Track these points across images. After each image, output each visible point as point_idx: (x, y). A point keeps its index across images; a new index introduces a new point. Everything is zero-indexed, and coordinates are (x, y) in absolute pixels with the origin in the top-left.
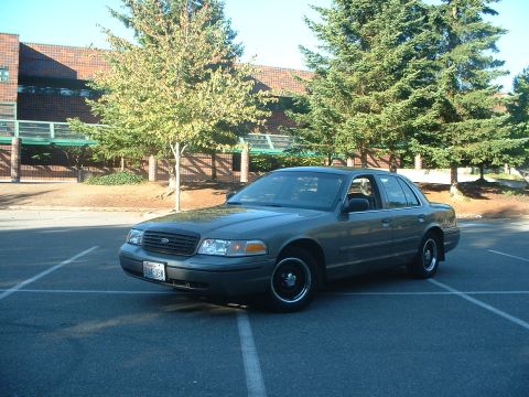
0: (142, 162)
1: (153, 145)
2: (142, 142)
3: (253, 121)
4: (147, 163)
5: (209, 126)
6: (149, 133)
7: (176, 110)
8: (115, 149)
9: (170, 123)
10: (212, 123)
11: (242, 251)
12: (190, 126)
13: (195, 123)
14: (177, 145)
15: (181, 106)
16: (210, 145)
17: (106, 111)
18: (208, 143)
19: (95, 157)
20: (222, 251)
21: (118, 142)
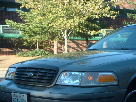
0: (50, 46)
1: (53, 33)
2: (47, 32)
3: (108, 16)
4: (53, 46)
5: (83, 20)
6: (50, 25)
7: (64, 12)
8: (33, 36)
9: (61, 19)
10: (85, 18)
11: (95, 82)
12: (72, 20)
13: (75, 19)
14: (66, 32)
15: (67, 9)
16: (84, 31)
17: (27, 16)
18: (83, 30)
19: (25, 43)
20: (77, 82)
21: (34, 32)
